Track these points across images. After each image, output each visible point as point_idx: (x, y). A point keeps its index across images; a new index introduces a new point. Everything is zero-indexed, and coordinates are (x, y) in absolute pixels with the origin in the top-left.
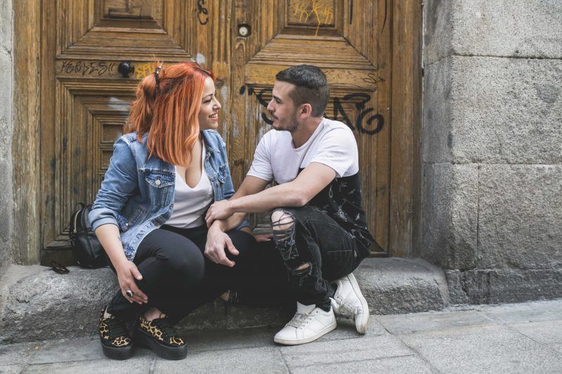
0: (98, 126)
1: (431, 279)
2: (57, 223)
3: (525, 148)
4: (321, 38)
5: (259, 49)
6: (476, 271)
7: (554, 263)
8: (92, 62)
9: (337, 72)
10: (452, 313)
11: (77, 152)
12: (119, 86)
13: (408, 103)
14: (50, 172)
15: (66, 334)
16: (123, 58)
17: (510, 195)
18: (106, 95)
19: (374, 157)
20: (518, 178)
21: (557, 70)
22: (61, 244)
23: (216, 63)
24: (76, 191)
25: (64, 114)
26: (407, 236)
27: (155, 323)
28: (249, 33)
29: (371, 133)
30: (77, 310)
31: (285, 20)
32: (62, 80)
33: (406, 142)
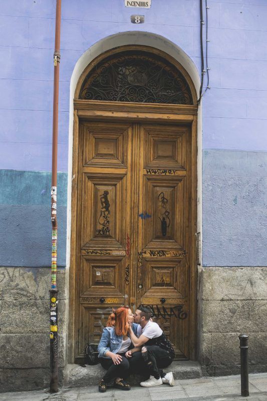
0: (93, 318)
1: (197, 368)
2: (80, 350)
3: (226, 328)
4: (166, 287)
5: (145, 292)
6: (211, 366)
7: (236, 363)
8: (91, 298)
9: (171, 299)
10: (202, 379)
11: (86, 327)
12: (100, 305)
13: (193, 311)
14: (78, 333)
15: (87, 385)
16: (101, 297)
17: (221, 342)
18: (96, 308)
19: (184, 327)
20: (223, 337)
21: (236, 304)
22: (81, 357)
23: (131, 298)
24: (86, 339)
25: (82, 315)
26: (193, 354)
27: (120, 381)
28: (142, 287)
29: (183, 319)
30: (90, 378)
31: (154, 282)
32: (81, 304)
33: (193, 323)
